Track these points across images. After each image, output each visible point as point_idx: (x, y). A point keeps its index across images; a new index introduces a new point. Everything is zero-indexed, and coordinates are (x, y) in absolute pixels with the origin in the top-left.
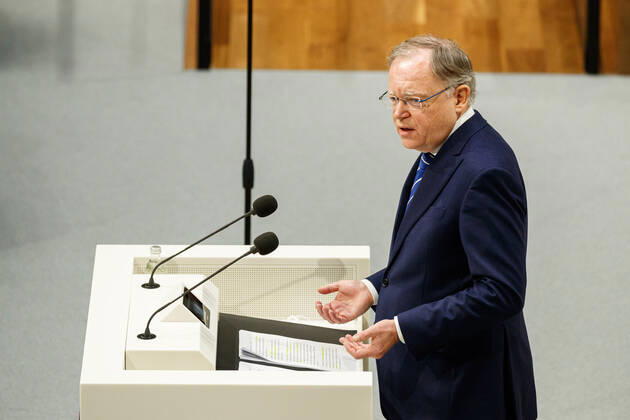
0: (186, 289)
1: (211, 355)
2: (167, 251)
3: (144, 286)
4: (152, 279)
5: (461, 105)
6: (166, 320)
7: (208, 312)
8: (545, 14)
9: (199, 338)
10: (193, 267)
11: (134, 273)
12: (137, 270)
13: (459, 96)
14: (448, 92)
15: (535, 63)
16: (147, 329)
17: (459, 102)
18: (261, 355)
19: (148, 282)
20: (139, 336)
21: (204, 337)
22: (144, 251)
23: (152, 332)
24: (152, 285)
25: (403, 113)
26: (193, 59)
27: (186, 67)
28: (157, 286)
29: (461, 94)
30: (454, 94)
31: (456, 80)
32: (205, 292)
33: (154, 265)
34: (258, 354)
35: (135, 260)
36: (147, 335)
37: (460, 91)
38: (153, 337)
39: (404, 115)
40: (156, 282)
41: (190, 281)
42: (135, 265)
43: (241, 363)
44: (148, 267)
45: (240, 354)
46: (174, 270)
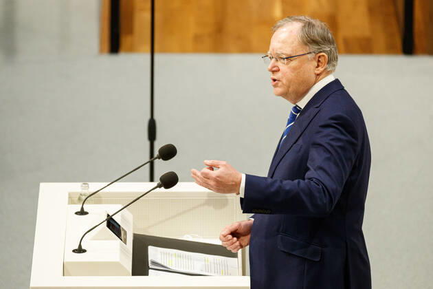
0: (108, 215)
1: (128, 265)
2: (93, 187)
3: (76, 213)
4: (82, 208)
5: (319, 68)
6: (94, 239)
7: (125, 233)
8: (371, 11)
9: (119, 252)
10: (112, 199)
11: (69, 204)
12: (71, 201)
13: (319, 61)
14: (309, 56)
15: (364, 47)
16: (80, 246)
17: (318, 66)
18: (165, 265)
19: (79, 210)
20: (74, 251)
21: (123, 251)
22: (77, 188)
23: (83, 248)
24: (82, 213)
25: (274, 67)
26: (107, 45)
27: (101, 51)
28: (86, 213)
29: (320, 59)
30: (314, 58)
31: (317, 47)
32: (123, 217)
33: (84, 198)
34: (163, 264)
35: (69, 194)
36: (80, 250)
37: (319, 57)
38: (84, 251)
39: (274, 69)
40: (85, 210)
41: (111, 209)
42: (69, 198)
43: (150, 270)
44: (79, 199)
45: (150, 264)
46: (99, 202)
